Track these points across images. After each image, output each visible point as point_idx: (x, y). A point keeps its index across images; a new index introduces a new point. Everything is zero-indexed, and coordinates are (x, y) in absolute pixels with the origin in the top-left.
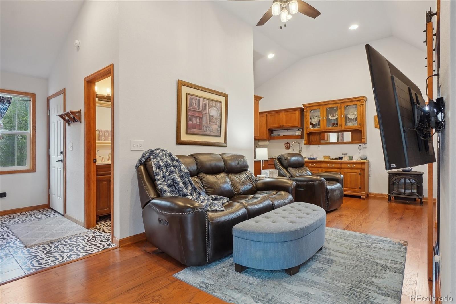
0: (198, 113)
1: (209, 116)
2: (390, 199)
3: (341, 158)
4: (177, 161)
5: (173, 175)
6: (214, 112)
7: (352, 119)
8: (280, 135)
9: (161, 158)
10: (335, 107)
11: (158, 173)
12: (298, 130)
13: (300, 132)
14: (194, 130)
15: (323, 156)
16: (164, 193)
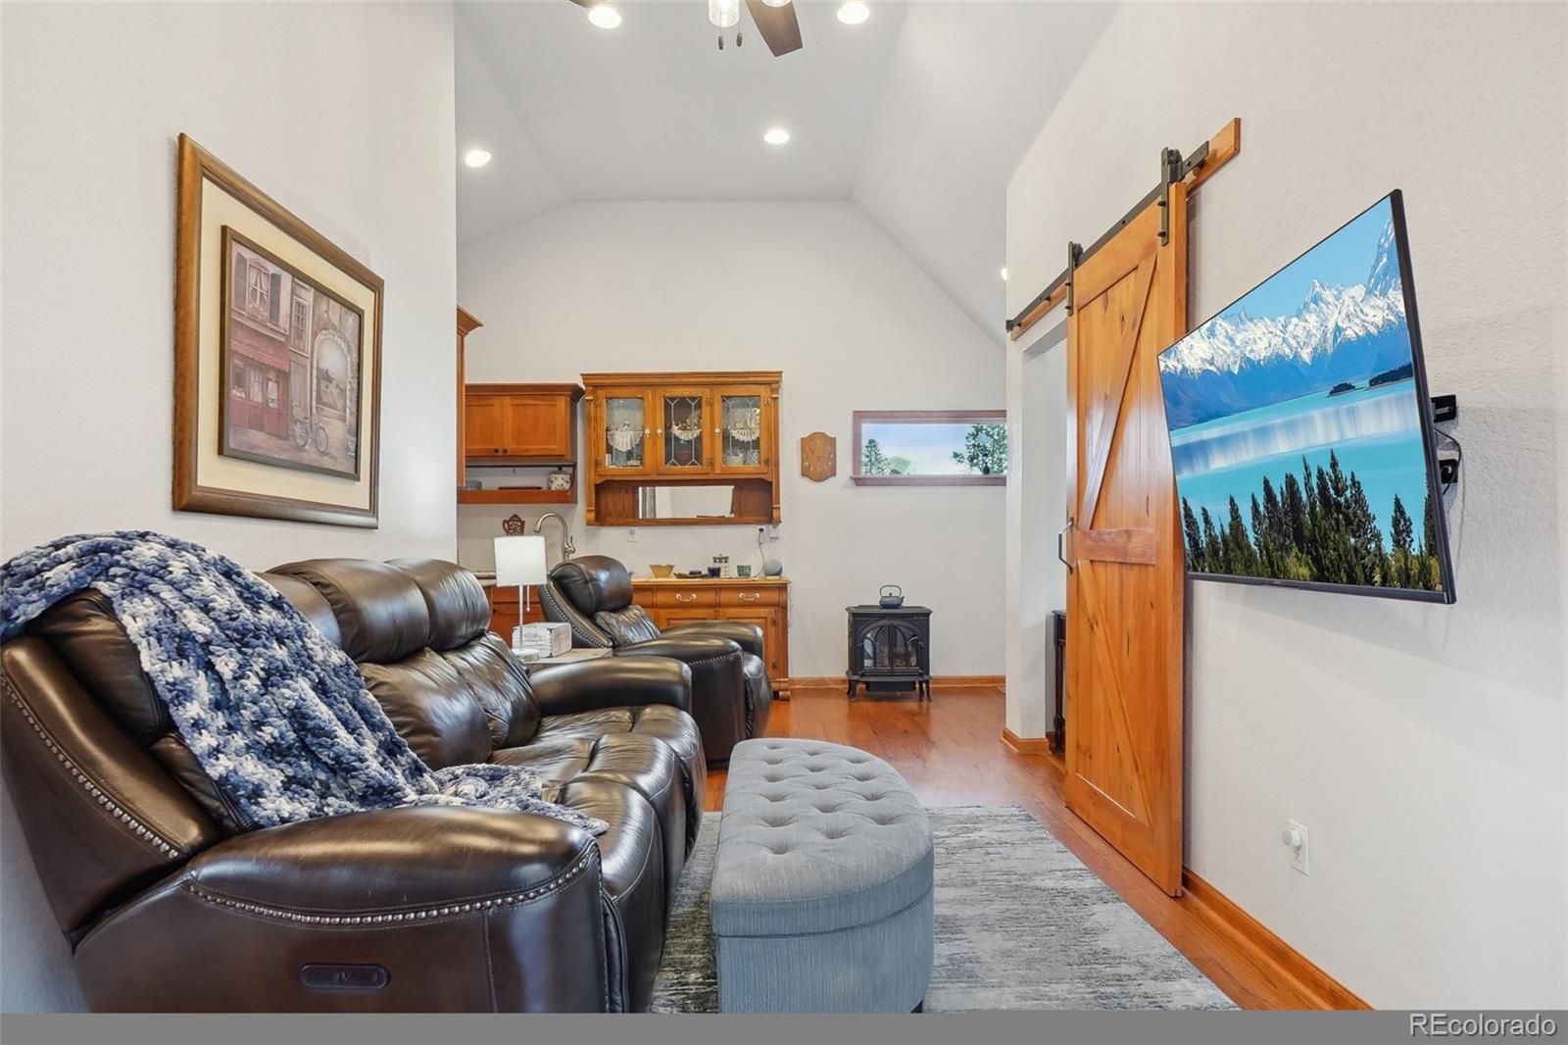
0: (271, 351)
1: (315, 374)
2: (851, 692)
3: (714, 573)
4: (277, 604)
5: (295, 690)
6: (333, 358)
7: (743, 441)
8: (485, 486)
9: (188, 591)
10: (693, 399)
11: (182, 682)
12: (557, 469)
13: (567, 477)
14: (257, 439)
15: (651, 566)
16: (257, 804)
